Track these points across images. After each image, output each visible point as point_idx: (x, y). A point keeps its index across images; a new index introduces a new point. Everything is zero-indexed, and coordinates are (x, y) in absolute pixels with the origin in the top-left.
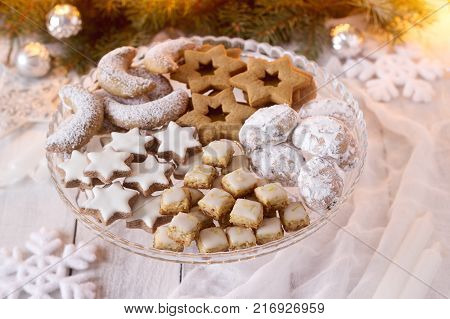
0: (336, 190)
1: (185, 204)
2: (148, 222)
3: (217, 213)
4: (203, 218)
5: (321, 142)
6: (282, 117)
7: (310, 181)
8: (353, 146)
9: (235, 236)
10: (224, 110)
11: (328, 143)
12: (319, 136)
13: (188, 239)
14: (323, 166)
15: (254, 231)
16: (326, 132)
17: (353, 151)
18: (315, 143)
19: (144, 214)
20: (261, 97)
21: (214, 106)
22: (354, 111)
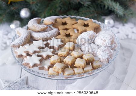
0: (111, 56)
1: (59, 60)
2: (46, 67)
3: (70, 63)
4: (65, 65)
5: (105, 41)
6: (91, 34)
7: (101, 53)
8: (115, 44)
9: (76, 70)
10: (71, 34)
11: (107, 41)
12: (104, 39)
13: (60, 71)
14: (105, 49)
15: (83, 69)
16: (106, 38)
17: (115, 45)
18: (102, 41)
19: (45, 65)
20: (83, 30)
21: (67, 33)
22: (114, 34)
